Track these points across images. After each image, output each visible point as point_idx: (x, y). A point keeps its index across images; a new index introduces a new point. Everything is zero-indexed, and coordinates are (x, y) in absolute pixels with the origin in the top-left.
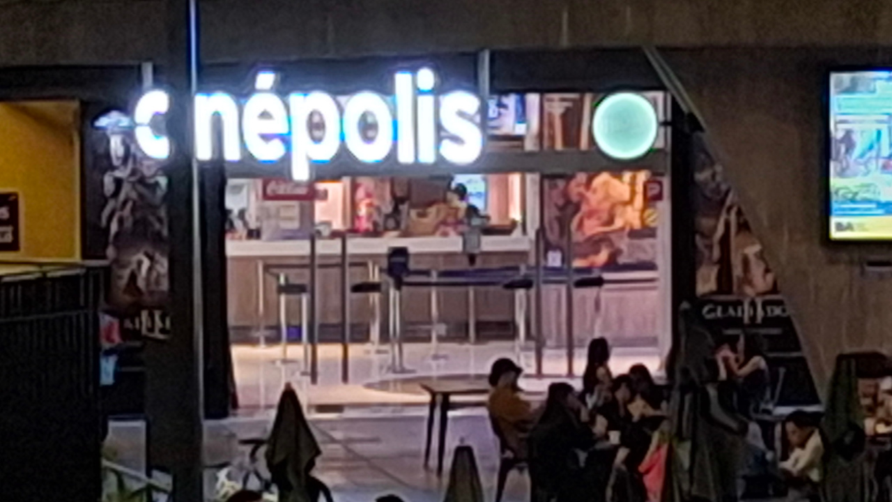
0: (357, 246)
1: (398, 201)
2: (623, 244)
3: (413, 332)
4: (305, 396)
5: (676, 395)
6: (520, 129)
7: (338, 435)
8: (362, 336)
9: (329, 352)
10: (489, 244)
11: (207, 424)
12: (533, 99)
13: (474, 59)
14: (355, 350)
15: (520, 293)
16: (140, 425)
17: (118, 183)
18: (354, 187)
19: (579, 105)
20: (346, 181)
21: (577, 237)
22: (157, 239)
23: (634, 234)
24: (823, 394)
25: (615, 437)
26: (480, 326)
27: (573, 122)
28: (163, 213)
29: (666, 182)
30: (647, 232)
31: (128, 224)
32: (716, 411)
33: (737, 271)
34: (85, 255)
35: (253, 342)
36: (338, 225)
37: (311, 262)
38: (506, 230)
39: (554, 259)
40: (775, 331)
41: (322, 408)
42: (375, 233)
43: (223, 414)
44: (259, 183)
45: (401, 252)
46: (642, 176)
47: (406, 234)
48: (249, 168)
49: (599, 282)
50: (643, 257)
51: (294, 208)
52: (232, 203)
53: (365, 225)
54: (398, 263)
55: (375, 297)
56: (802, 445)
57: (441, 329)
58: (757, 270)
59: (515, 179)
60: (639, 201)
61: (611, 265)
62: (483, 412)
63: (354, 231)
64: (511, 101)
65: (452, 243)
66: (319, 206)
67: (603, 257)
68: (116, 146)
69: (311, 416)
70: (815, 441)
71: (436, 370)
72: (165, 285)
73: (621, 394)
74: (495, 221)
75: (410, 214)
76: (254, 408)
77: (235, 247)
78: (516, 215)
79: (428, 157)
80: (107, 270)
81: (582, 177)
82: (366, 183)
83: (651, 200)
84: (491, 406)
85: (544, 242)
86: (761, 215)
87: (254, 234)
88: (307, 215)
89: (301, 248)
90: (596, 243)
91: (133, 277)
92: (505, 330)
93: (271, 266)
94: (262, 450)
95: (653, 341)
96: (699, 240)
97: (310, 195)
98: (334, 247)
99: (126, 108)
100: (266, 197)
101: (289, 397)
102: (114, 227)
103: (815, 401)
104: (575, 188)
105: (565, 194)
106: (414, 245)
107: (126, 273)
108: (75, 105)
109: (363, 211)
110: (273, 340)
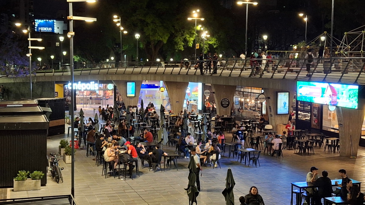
0: (87, 96)
1: (91, 93)
2: (110, 96)
3: (92, 104)
4: (83, 109)
5: (114, 109)
6: (101, 87)
7: (86, 112)
8: (88, 104)
9: (85, 105)
10: (99, 96)
11: (74, 111)
12: (102, 84)
13: (97, 81)
14: (87, 105)
15: (101, 100)
16: (68, 111)
17: (67, 91)
18: (87, 92)
19: (106, 85)
20: (86, 91)
21: (106, 96)
22: (70, 96)
23: (111, 96)
24: (127, 109)
25: (109, 112)
26: (98, 103)
27: (106, 86)
28: (71, 93)
29: (114, 91)
30: (112, 95)
31: (68, 95)
32: (118, 110)
33: (119, 99)
34: (64, 97)
35: (78, 104)
36: (86, 95)
37: (83, 98)
38: (100, 95)
39: (104, 98)
40: (123, 104)
41: (84, 110)
42: (89, 95)
43: (76, 110)
44: (79, 91)
45: (91, 97)
46: (112, 91)
47: (92, 95)
48: (78, 90)
49: (108, 100)
50: (112, 97)
51: (82, 93)
52: (76, 93)
53: (88, 95)
54: (91, 98)
55: (89, 101)
56: (125, 113)
57: (95, 103)
58: (121, 99)
59: (101, 91)
60: (111, 93)
61: (109, 98)
62: (98, 110)
63: (87, 95)
64: (101, 84)
65: (95, 96)
66: (84, 93)
67: (108, 97)
68: (66, 88)
69: (83, 111)
70: (126, 113)
71: (94, 107)
72: (71, 100)
73: (110, 109)
74: (99, 94)
75: (92, 94)
76: (78, 110)
77: (77, 96)
78: (101, 94)
79: (93, 89)
80: (66, 99)
81: (107, 91)
82: (88, 91)
83: (112, 93)
84: (99, 110)
85: (103, 96)
86: (121, 94)
87: (78, 95)
88: (83, 94)
89: (83, 97)
90: (108, 96)
91: (68, 99)
92: (100, 103)
93: (80, 98)
94: (79, 114)
95: (112, 105)
96: (116, 96)
97: (83, 92)
98: (85, 97)
99: (67, 85)
100: (80, 92)
101: (81, 109)
102: (66, 95)
103: (126, 109)
104: (106, 92)
105: (105, 92)
106: (92, 96)
107: (67, 99)
108: (63, 84)
109: (88, 93)
110: (80, 104)
